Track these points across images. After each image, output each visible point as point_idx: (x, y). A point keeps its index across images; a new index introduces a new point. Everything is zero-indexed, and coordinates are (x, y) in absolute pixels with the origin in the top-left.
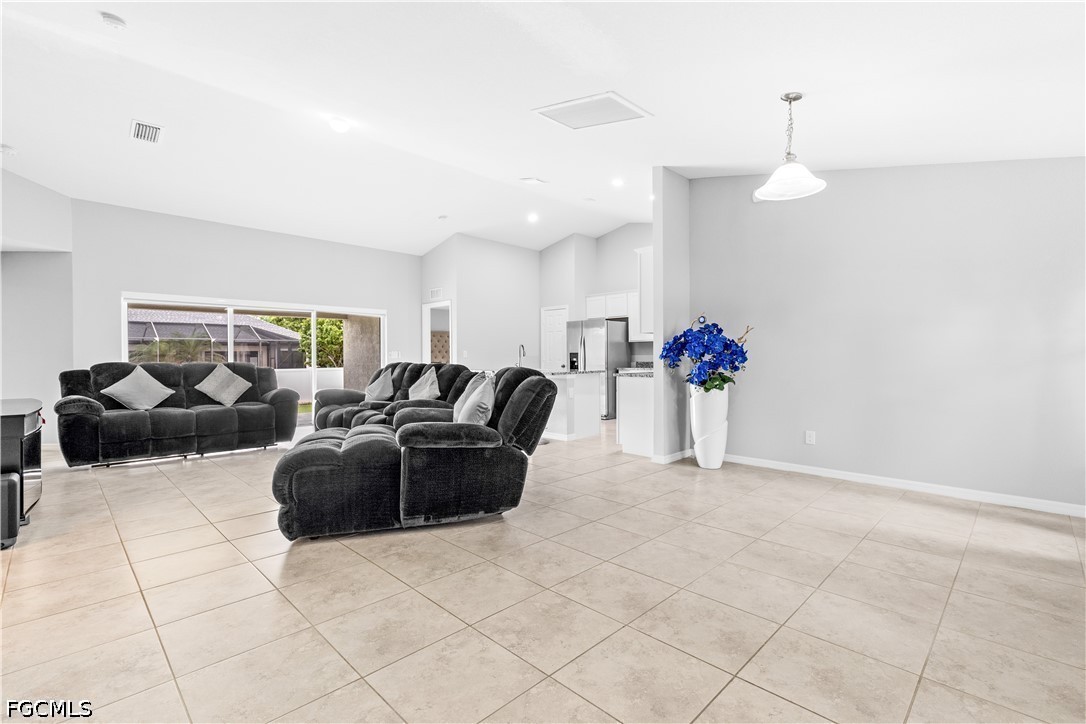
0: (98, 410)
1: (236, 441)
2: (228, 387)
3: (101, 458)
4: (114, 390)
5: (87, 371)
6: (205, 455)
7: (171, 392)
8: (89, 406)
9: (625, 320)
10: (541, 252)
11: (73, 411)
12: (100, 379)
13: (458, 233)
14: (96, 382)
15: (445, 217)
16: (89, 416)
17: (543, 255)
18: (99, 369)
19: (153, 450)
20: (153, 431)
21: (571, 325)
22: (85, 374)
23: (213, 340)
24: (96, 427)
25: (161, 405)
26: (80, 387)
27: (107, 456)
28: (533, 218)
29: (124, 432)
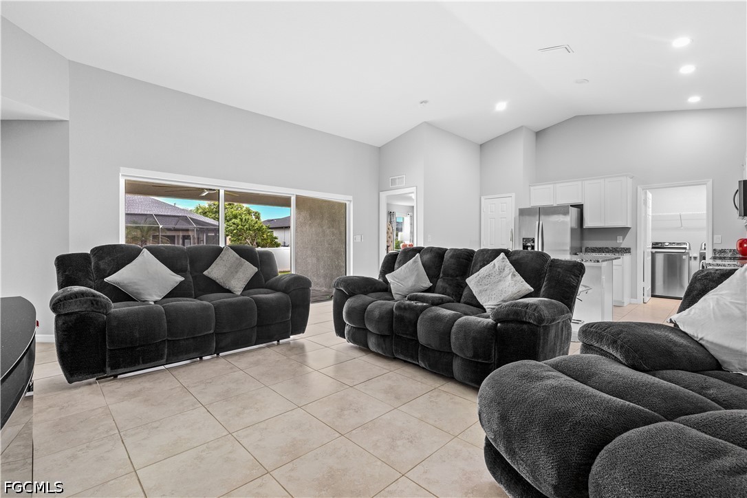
0: (106, 307)
1: (254, 338)
2: (236, 272)
3: (108, 369)
4: (119, 277)
5: (87, 254)
6: (221, 354)
7: (180, 279)
8: (95, 301)
9: (580, 207)
10: (481, 145)
11: (74, 308)
12: (102, 265)
13: (425, 122)
14: (97, 268)
15: (425, 102)
16: (94, 315)
17: (484, 148)
18: (99, 251)
19: (169, 355)
20: (169, 330)
21: (523, 212)
22: (84, 256)
23: (161, 226)
24: (102, 329)
25: (171, 295)
26: (80, 274)
27: (115, 366)
28: (501, 106)
29: (137, 335)
